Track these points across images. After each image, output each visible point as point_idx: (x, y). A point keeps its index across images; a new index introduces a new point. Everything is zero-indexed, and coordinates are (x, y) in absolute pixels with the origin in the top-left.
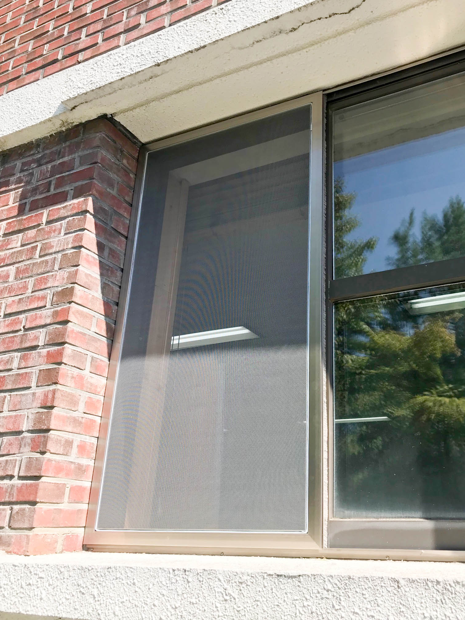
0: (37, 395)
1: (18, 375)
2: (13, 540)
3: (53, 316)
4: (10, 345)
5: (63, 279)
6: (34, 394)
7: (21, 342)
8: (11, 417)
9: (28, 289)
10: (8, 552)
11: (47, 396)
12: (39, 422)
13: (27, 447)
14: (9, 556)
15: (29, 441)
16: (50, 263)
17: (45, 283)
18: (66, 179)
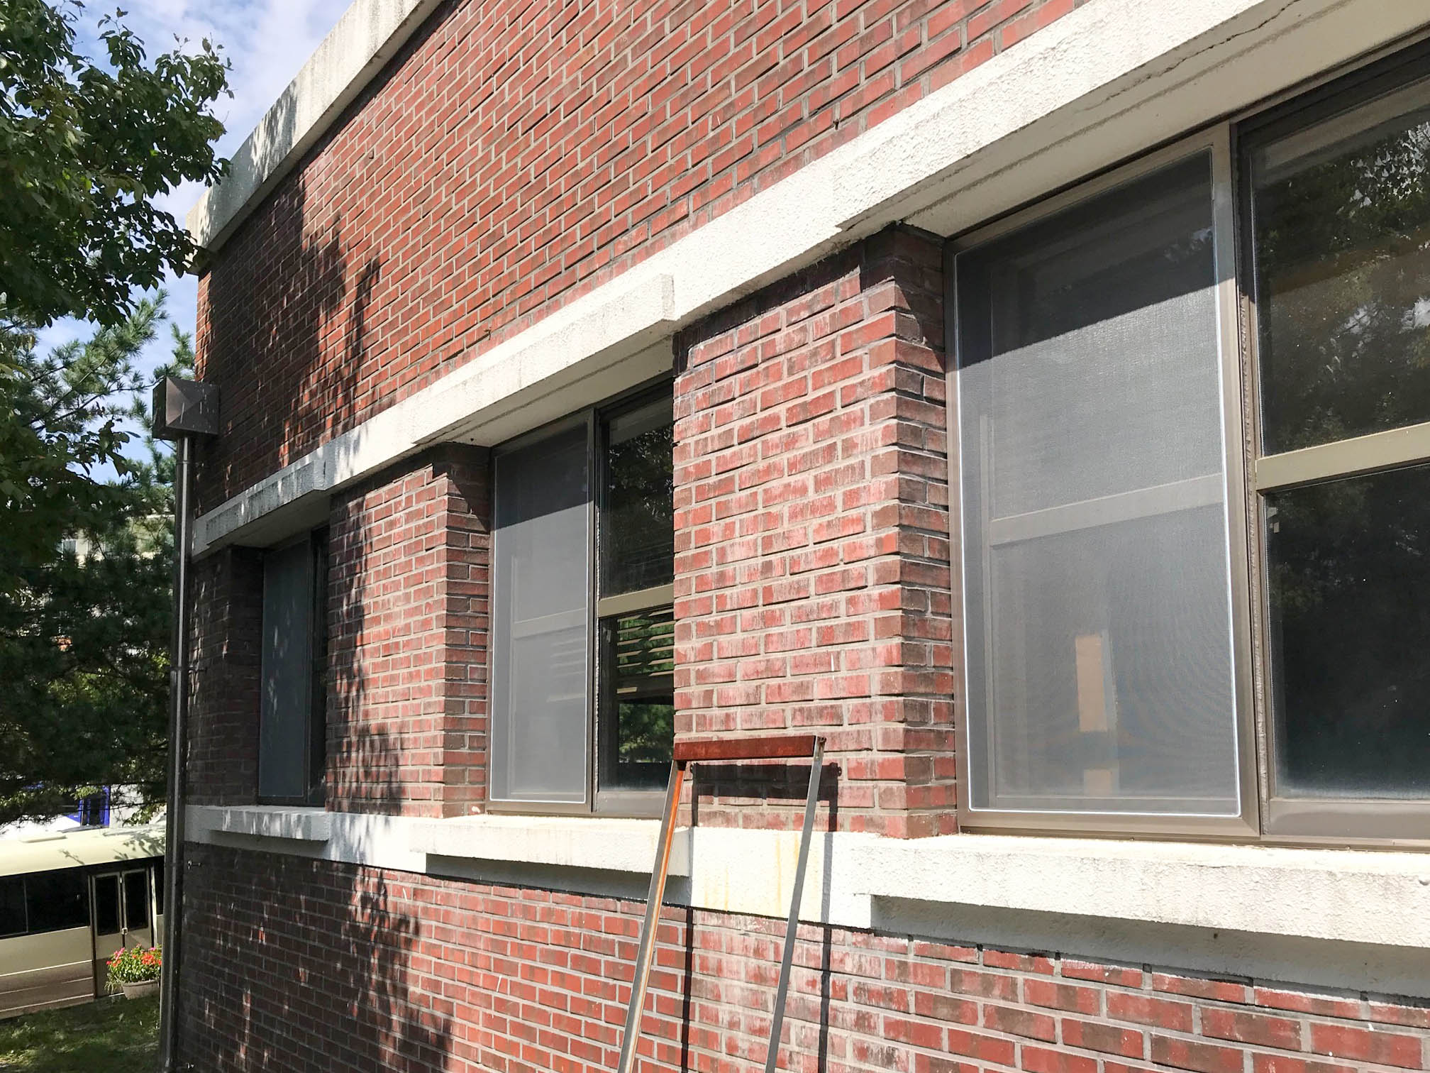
0: (878, 650)
1: (849, 624)
2: (886, 822)
3: (877, 546)
4: (830, 585)
5: (880, 493)
6: (874, 649)
7: (843, 581)
8: (851, 678)
9: (836, 507)
10: (883, 835)
11: (891, 653)
12: (887, 685)
13: (879, 715)
14: (885, 839)
15: (880, 708)
16: (857, 471)
17: (858, 500)
18: (855, 336)
